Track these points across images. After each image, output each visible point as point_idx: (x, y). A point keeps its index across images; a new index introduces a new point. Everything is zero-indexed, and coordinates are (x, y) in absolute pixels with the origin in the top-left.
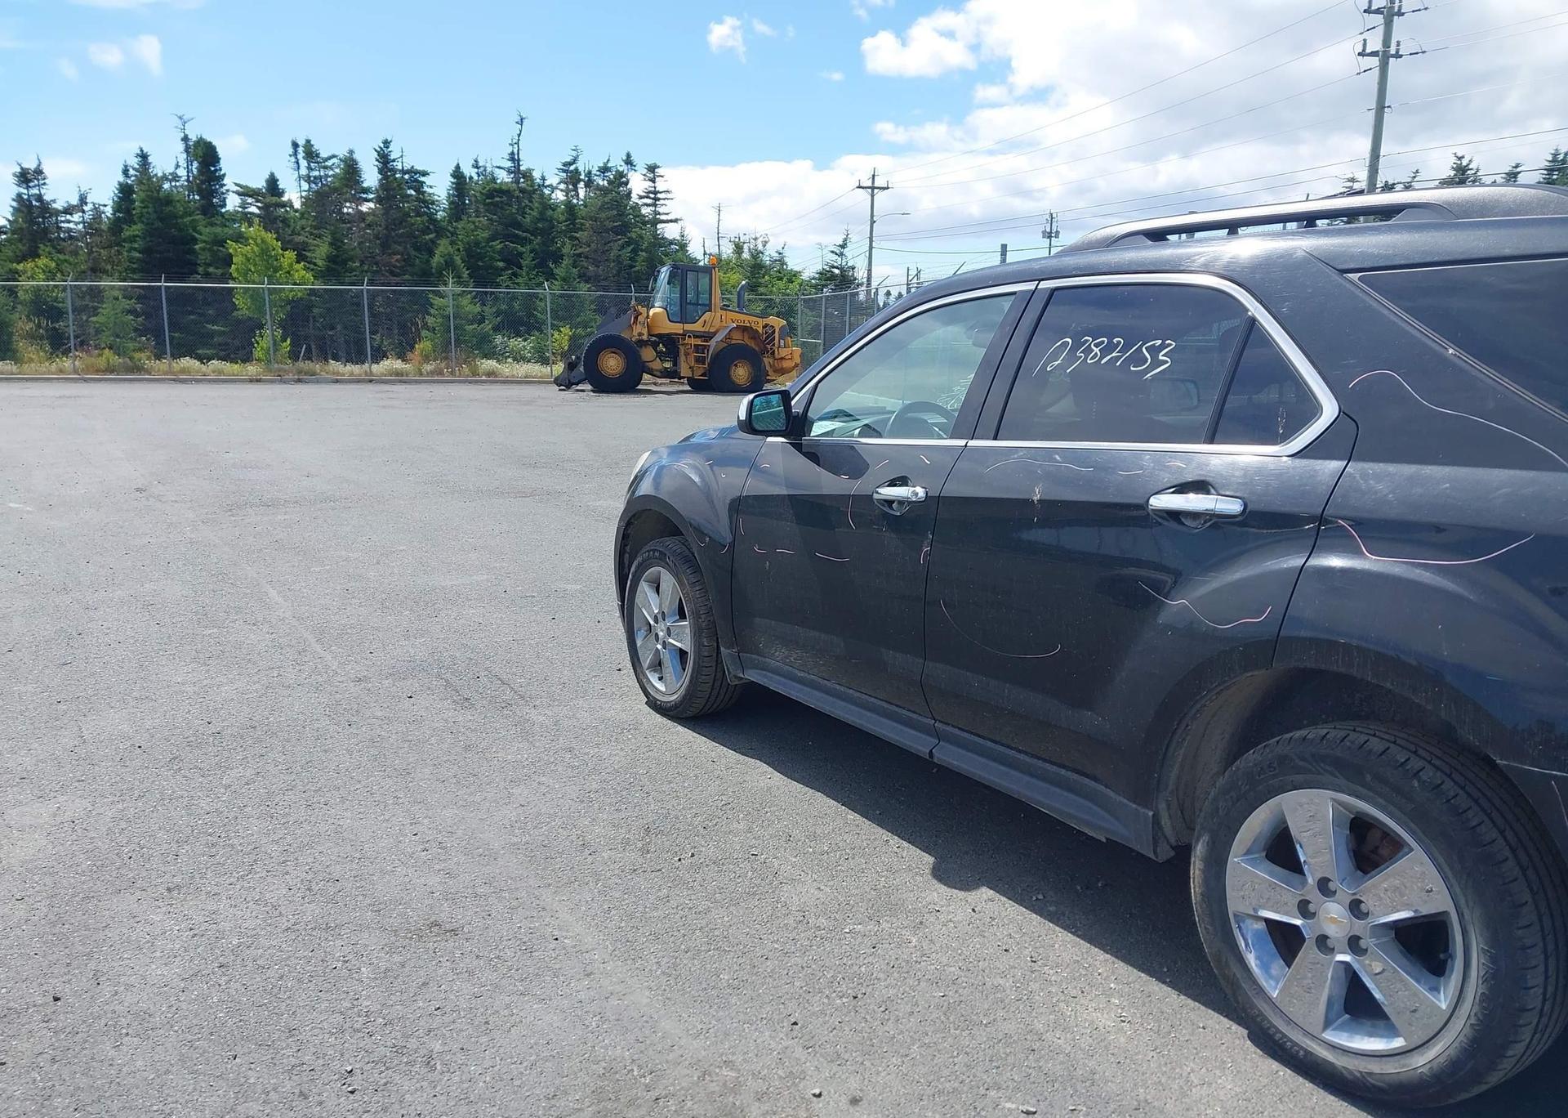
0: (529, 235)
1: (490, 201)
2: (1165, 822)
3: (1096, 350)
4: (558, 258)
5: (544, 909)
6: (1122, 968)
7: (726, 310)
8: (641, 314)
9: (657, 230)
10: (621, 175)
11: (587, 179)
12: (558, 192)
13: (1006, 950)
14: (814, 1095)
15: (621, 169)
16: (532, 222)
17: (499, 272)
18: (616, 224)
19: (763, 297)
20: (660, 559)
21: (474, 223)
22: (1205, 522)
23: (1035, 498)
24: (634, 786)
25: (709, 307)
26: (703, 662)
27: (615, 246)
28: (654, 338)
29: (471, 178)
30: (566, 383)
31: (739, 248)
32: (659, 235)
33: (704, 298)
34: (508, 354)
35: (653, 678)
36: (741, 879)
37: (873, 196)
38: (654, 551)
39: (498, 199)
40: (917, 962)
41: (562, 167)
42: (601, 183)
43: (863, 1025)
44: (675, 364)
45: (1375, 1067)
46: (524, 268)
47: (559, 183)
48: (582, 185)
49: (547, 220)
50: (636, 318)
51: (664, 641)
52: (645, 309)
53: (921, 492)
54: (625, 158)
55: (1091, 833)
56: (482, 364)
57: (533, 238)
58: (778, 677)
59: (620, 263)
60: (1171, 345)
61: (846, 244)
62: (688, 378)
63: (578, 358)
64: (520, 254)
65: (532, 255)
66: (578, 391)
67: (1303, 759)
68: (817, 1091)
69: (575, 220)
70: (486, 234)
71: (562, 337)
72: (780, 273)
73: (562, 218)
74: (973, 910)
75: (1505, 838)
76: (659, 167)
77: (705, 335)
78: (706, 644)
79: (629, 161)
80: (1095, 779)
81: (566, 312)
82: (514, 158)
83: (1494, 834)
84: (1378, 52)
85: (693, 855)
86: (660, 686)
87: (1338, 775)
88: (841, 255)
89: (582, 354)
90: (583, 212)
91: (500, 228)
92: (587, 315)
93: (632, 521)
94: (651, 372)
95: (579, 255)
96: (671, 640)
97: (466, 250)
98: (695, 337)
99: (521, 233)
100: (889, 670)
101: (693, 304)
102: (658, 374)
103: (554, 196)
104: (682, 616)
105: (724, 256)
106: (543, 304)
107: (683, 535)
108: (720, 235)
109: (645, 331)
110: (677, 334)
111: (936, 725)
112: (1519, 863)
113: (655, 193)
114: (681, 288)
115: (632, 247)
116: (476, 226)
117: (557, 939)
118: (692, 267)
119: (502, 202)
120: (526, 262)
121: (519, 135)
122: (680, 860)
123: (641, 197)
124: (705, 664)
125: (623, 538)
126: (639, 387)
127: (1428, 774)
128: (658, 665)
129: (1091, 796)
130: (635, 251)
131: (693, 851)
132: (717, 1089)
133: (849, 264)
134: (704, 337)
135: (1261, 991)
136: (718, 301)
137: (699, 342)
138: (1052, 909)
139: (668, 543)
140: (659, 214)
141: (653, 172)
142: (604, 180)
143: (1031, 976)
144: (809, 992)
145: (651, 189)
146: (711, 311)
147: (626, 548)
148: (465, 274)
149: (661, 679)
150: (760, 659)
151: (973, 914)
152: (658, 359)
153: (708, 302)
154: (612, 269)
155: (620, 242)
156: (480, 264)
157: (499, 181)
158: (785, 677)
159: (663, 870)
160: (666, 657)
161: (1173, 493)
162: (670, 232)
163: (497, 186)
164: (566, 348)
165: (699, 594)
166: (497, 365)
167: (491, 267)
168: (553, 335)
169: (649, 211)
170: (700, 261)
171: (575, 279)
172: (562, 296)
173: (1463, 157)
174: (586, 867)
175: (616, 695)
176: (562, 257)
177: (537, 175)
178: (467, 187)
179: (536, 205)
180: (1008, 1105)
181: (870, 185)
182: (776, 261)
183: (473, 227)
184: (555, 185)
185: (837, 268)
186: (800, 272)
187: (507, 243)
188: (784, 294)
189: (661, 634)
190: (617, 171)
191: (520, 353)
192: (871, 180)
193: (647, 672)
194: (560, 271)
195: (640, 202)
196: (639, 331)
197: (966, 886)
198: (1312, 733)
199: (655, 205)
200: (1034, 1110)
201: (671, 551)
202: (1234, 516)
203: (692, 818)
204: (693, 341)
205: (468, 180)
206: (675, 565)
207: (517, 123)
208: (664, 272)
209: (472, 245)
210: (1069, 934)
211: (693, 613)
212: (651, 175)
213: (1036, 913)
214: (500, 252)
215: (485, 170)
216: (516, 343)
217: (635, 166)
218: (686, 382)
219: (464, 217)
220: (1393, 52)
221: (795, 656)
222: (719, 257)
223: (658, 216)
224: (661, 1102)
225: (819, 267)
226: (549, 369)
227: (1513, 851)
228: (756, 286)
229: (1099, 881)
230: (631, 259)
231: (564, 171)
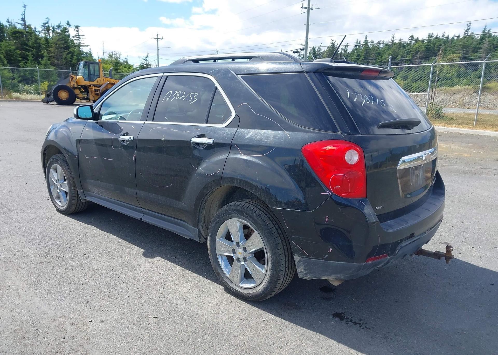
0: (31, 48)
1: (14, 35)
2: (202, 231)
3: (178, 95)
4: (42, 57)
5: (7, 277)
6: (194, 275)
7: (105, 77)
8: (74, 78)
9: (80, 49)
10: (65, 29)
11: (53, 29)
12: (42, 34)
13: (160, 274)
14: (90, 322)
15: (65, 27)
16: (32, 44)
17: (20, 61)
18: (64, 46)
19: (120, 73)
20: (56, 161)
21: (8, 43)
22: (205, 146)
23: (163, 139)
24: (46, 237)
25: (99, 76)
26: (72, 195)
27: (65, 54)
28: (79, 87)
29: (6, 26)
30: (46, 101)
31: (110, 56)
32: (81, 50)
33: (97, 73)
34: (24, 91)
35: (58, 201)
36: (79, 262)
37: (158, 41)
38: (54, 159)
39: (18, 35)
40: (131, 280)
41: (43, 25)
42: (58, 31)
43: (110, 300)
44: (88, 95)
45: (251, 291)
46: (30, 60)
47: (42, 30)
48: (51, 31)
49: (38, 44)
50: (72, 79)
51: (60, 189)
52: (75, 76)
53: (132, 138)
54: (67, 23)
55: (186, 237)
56: (14, 94)
57: (33, 50)
58: (96, 199)
59: (66, 59)
60: (197, 94)
61: (148, 57)
62: (93, 100)
63: (51, 93)
64: (28, 55)
65: (32, 56)
66: (51, 104)
67: (230, 210)
68: (90, 320)
69: (49, 44)
70: (14, 47)
71: (45, 85)
72: (125, 65)
73: (44, 43)
74: (153, 264)
75: (275, 227)
76: (79, 27)
77: (98, 85)
78: (73, 189)
79: (68, 24)
80: (184, 221)
81: (46, 76)
82: (23, 20)
83: (273, 226)
84: (306, 7)
85: (63, 256)
86: (59, 204)
87: (238, 214)
88: (146, 60)
89: (52, 91)
90: (51, 41)
91: (19, 45)
92: (54, 77)
93: (46, 148)
94: (78, 98)
95: (51, 56)
96: (62, 189)
97: (6, 53)
98: (94, 86)
99: (27, 48)
100: (127, 194)
101: (93, 75)
102: (82, 99)
103: (40, 35)
104: (65, 181)
105: (106, 59)
106: (36, 73)
107: (62, 153)
108: (104, 52)
109: (76, 84)
110: (87, 85)
111: (142, 210)
112: (278, 233)
113: (79, 36)
114: (88, 69)
115: (71, 54)
116: (9, 44)
117: (10, 286)
118: (94, 62)
119: (19, 36)
120: (30, 58)
121: (24, 12)
122: (59, 258)
123: (73, 37)
124: (73, 196)
125: (44, 155)
126: (75, 103)
127: (258, 212)
128: (58, 197)
129: (183, 226)
130: (72, 56)
131: (64, 255)
132: (58, 324)
133: (149, 63)
134: (98, 86)
135: (225, 275)
136: (102, 74)
137: (96, 88)
138: (177, 260)
139: (58, 156)
140: (81, 43)
141: (78, 28)
142: (59, 30)
143: (166, 280)
144: (95, 292)
145: (77, 34)
146: (99, 77)
147: (45, 158)
148: (6, 62)
149: (60, 202)
150: (90, 193)
151: (152, 265)
152: (81, 93)
153: (98, 74)
154: (64, 62)
155: (66, 52)
156: (12, 58)
157: (17, 28)
158: (98, 198)
159: (52, 262)
160: (61, 194)
161: (197, 138)
162: (85, 50)
163: (17, 30)
164: (47, 89)
165: (70, 172)
166: (20, 95)
167: (16, 59)
168: (41, 84)
169: (77, 42)
170: (96, 60)
171: (49, 65)
172: (44, 71)
173: (333, 40)
174: (24, 263)
175: (45, 208)
176: (43, 57)
177: (33, 27)
178: (4, 29)
179: (33, 38)
180: (150, 316)
181: (157, 38)
182: (125, 61)
183: (8, 44)
184: (40, 31)
185: (145, 64)
186: (132, 65)
187: (22, 51)
188: (127, 73)
189: (59, 187)
190: (64, 27)
191: (29, 91)
192: (157, 36)
193: (55, 199)
194: (43, 62)
195: (73, 39)
196: (73, 84)
197: (152, 257)
198: (237, 203)
199: (79, 40)
200: (157, 316)
201: (60, 158)
202: (211, 144)
203: (65, 245)
204: (94, 88)
205: (5, 27)
206: (61, 163)
207: (23, 7)
208: (82, 63)
209: (8, 51)
210: (180, 267)
211: (68, 179)
212: (77, 30)
213: (172, 262)
214: (20, 54)
215: (12, 23)
216: (27, 87)
217: (71, 26)
218: (92, 101)
219: (4, 41)
220: (311, 8)
221: (100, 191)
222: (104, 59)
223: (80, 44)
224: (38, 331)
225: (139, 64)
226: (40, 97)
227: (277, 230)
228: (117, 70)
229: (193, 251)
230: (71, 58)
231: (43, 26)
